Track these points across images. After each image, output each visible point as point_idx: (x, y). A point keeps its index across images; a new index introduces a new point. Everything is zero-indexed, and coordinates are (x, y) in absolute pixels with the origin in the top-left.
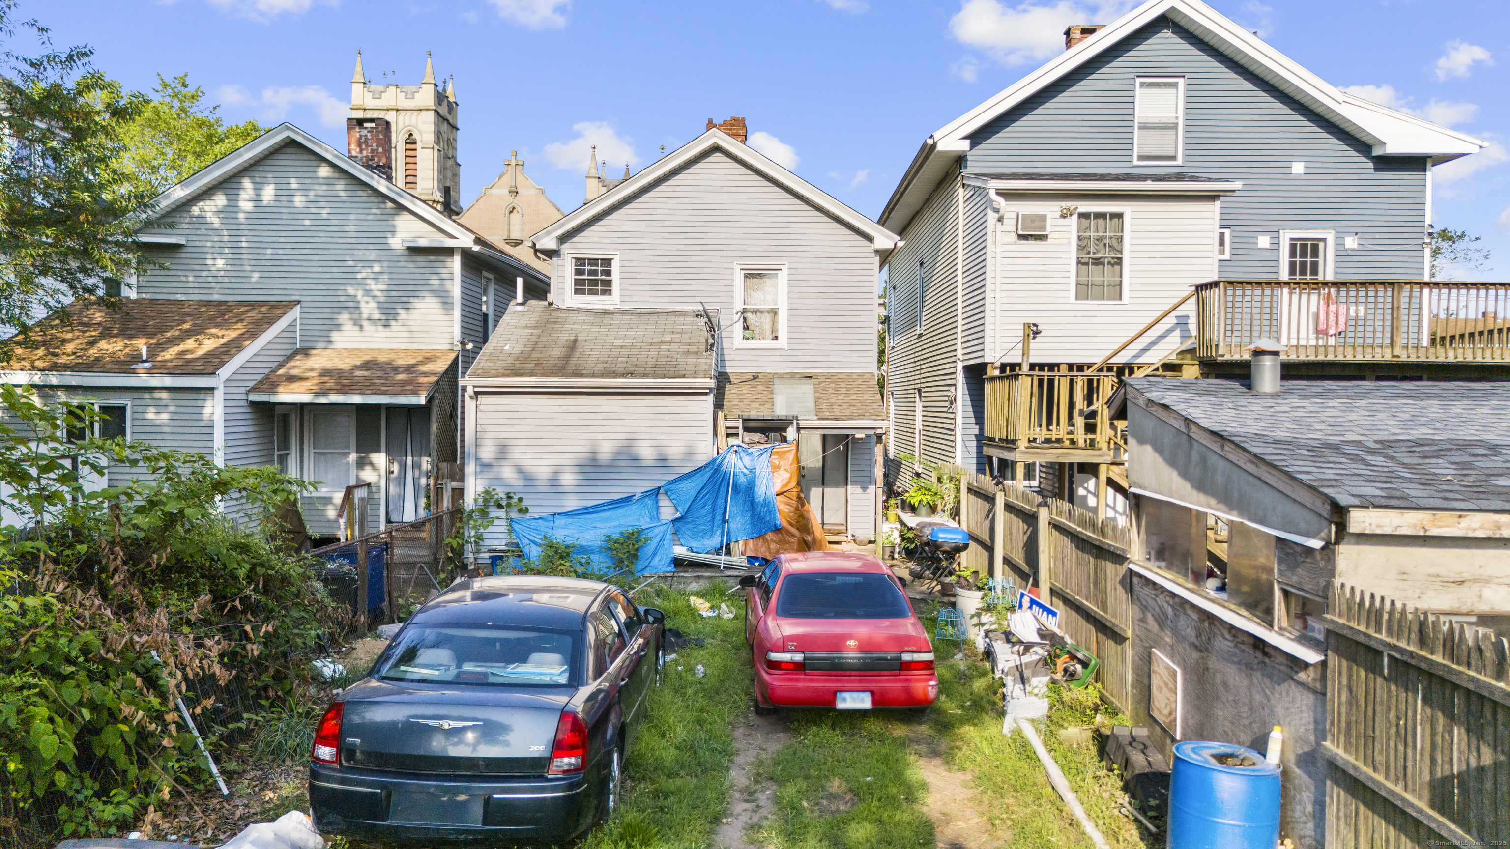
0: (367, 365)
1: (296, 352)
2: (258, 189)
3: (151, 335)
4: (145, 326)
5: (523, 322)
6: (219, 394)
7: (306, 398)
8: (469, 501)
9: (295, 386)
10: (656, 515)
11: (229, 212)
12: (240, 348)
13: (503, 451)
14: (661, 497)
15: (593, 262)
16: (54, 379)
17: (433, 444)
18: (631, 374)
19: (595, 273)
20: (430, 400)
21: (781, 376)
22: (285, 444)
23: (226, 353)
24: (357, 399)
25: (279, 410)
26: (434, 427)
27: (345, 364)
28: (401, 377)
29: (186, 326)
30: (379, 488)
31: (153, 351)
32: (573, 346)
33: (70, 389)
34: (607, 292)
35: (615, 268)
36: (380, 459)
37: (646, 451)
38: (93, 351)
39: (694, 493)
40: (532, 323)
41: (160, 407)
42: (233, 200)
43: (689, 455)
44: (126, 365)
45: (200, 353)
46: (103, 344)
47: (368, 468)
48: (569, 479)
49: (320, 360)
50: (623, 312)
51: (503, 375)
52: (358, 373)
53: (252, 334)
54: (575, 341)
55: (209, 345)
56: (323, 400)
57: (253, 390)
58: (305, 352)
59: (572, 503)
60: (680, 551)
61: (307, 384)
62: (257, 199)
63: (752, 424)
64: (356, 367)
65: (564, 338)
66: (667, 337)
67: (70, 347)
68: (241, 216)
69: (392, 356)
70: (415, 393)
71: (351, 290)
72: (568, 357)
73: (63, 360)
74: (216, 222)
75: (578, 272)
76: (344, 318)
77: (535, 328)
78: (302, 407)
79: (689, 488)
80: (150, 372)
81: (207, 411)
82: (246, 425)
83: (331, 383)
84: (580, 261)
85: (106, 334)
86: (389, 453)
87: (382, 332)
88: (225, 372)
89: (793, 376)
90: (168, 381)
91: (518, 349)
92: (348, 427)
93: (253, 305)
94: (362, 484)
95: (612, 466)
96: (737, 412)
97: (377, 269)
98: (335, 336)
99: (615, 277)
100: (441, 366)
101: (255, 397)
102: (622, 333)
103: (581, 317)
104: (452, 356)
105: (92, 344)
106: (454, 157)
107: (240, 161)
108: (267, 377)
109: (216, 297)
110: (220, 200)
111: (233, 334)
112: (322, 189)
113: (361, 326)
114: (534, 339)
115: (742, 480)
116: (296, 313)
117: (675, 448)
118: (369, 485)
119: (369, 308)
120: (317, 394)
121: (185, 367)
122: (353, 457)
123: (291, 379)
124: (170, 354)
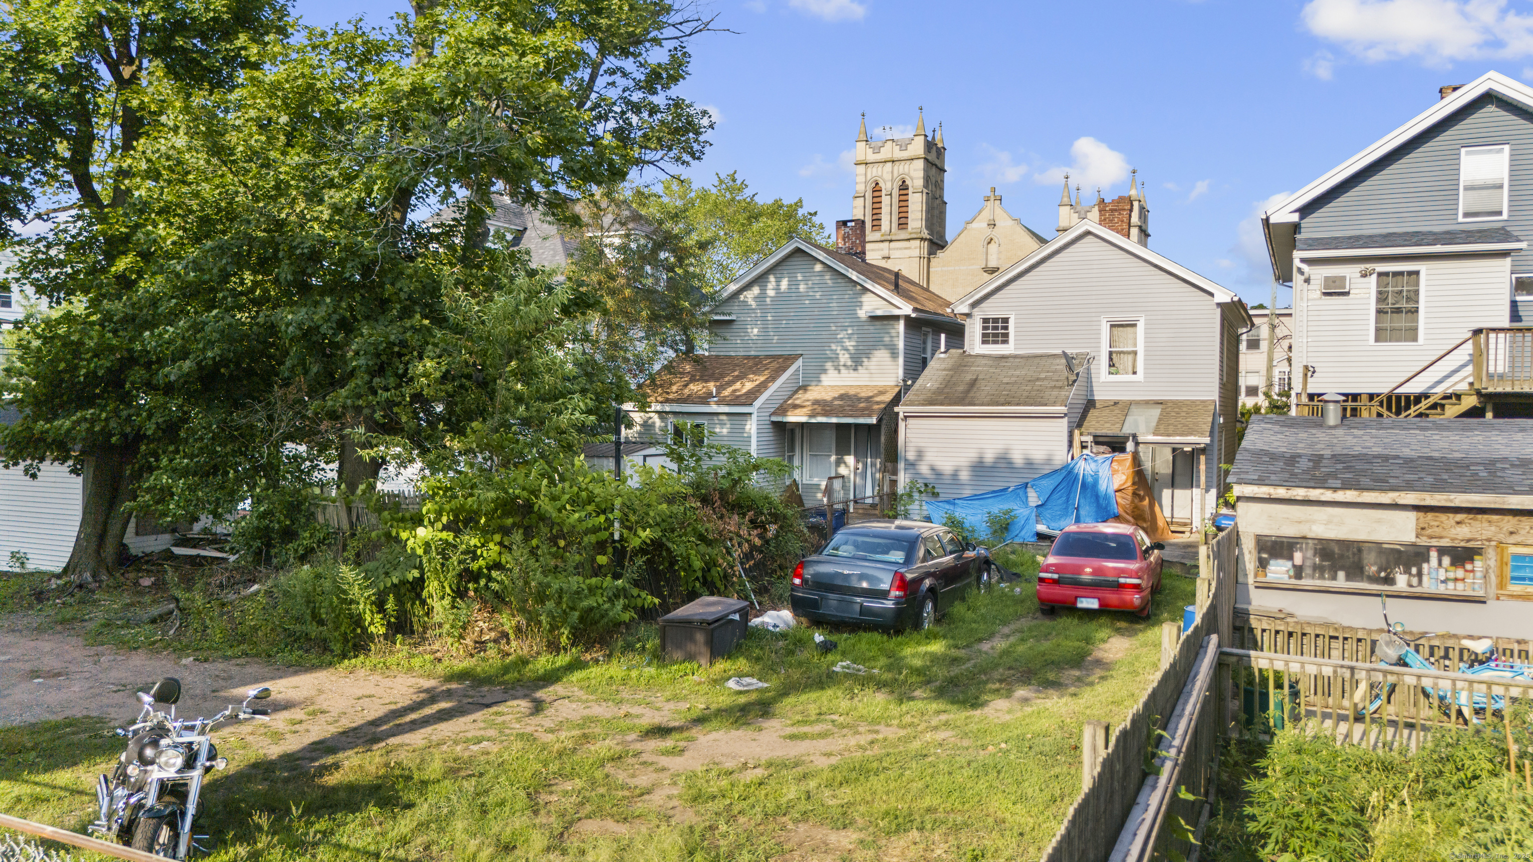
0: (842, 397)
1: (800, 388)
2: (778, 282)
3: (716, 380)
4: (713, 374)
5: (943, 366)
6: (754, 417)
7: (804, 419)
8: (901, 489)
9: (798, 411)
10: (1025, 503)
11: (761, 298)
12: (766, 388)
13: (920, 454)
14: (1029, 490)
15: (995, 320)
16: (667, 408)
17: (882, 450)
18: (1009, 404)
19: (996, 328)
20: (880, 421)
21: (1138, 403)
22: (792, 449)
23: (758, 391)
24: (834, 420)
25: (788, 427)
26: (883, 439)
27: (828, 396)
28: (862, 405)
29: (736, 373)
30: (849, 478)
31: (720, 389)
32: (973, 383)
33: (675, 413)
34: (1005, 342)
35: (1011, 325)
36: (850, 460)
37: (1018, 458)
38: (686, 391)
39: (1052, 487)
40: (949, 366)
41: (722, 424)
42: (763, 290)
43: (1049, 461)
44: (704, 399)
45: (744, 391)
46: (691, 386)
47: (843, 466)
48: (964, 476)
49: (814, 393)
50: (1015, 357)
51: (923, 405)
52: (836, 403)
53: (773, 378)
54: (976, 380)
55: (749, 386)
56: (813, 421)
57: (773, 414)
58: (804, 388)
59: (967, 492)
60: (1042, 528)
61: (805, 410)
62: (777, 288)
63: (1101, 439)
64: (835, 399)
65: (969, 377)
66: (1043, 375)
67: (674, 388)
68: (768, 300)
69: (858, 390)
70: (870, 416)
71: (834, 347)
72: (968, 391)
73: (671, 396)
74: (753, 304)
75: (985, 328)
76: (829, 365)
77: (950, 370)
78: (802, 425)
79: (1049, 484)
80: (718, 403)
81: (748, 427)
82: (769, 436)
83: (819, 409)
84: (986, 321)
85: (693, 380)
86: (856, 456)
87: (853, 374)
88: (758, 403)
89: (1147, 402)
90: (726, 409)
91: (936, 385)
92: (831, 438)
93: (774, 357)
94: (839, 476)
95: (994, 467)
96: (1092, 431)
97: (850, 332)
98: (824, 378)
99: (1011, 330)
100: (888, 397)
101: (774, 419)
102: (1011, 372)
103: (984, 361)
104: (897, 390)
105: (686, 386)
106: (941, 197)
107: (768, 264)
108: (781, 405)
109: (753, 353)
110: (756, 290)
111: (762, 379)
112: (816, 279)
113: (839, 371)
114: (948, 378)
115: (1090, 480)
116: (800, 362)
117: (1038, 455)
118: (843, 477)
119: (844, 358)
120: (810, 416)
121: (736, 400)
122: (833, 458)
123: (796, 407)
124: (727, 392)
